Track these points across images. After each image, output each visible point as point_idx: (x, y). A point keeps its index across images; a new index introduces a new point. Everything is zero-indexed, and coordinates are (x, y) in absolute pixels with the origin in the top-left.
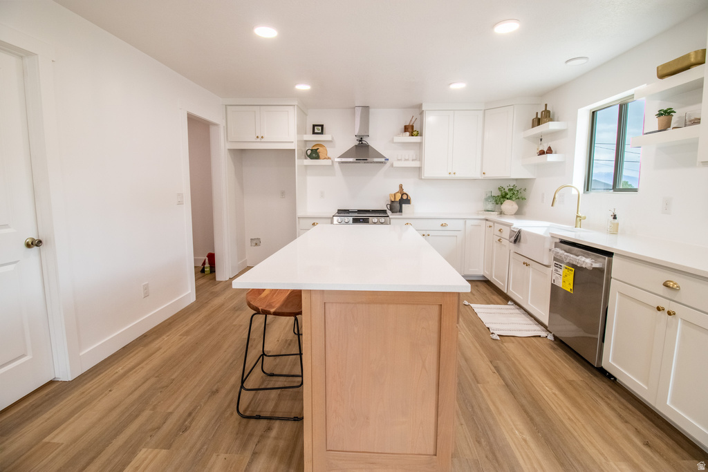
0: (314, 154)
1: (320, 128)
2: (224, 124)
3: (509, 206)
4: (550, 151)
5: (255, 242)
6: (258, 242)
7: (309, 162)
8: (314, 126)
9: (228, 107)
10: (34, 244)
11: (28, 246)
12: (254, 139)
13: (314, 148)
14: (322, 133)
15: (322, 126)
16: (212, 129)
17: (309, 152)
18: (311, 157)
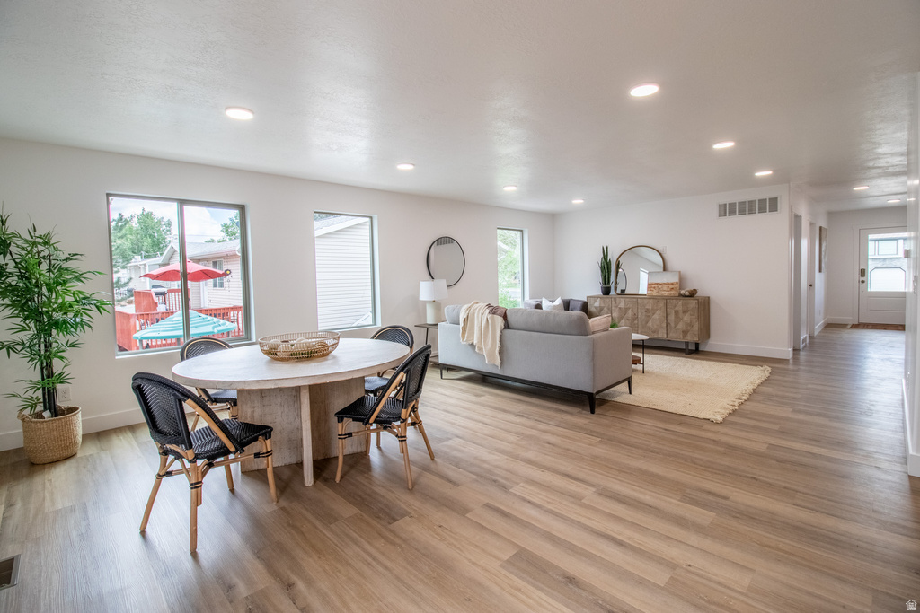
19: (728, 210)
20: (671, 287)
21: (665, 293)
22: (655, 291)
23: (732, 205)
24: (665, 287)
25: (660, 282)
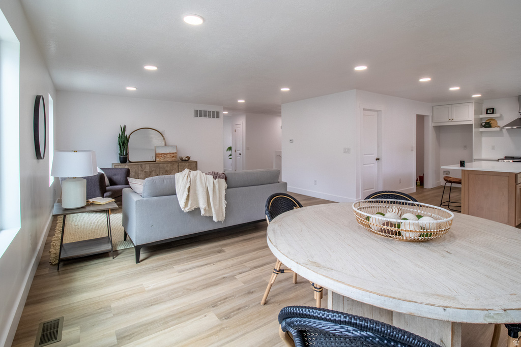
0: (488, 125)
1: (492, 110)
2: (432, 115)
5: (446, 173)
6: (448, 173)
7: (483, 129)
8: (487, 110)
9: (434, 107)
10: (378, 159)
11: (376, 160)
12: (447, 120)
13: (487, 122)
14: (493, 113)
15: (493, 109)
16: (425, 118)
17: (483, 124)
18: (485, 127)
19: (199, 114)
20: (173, 155)
21: (170, 160)
22: (162, 158)
23: (201, 111)
24: (169, 156)
25: (165, 152)
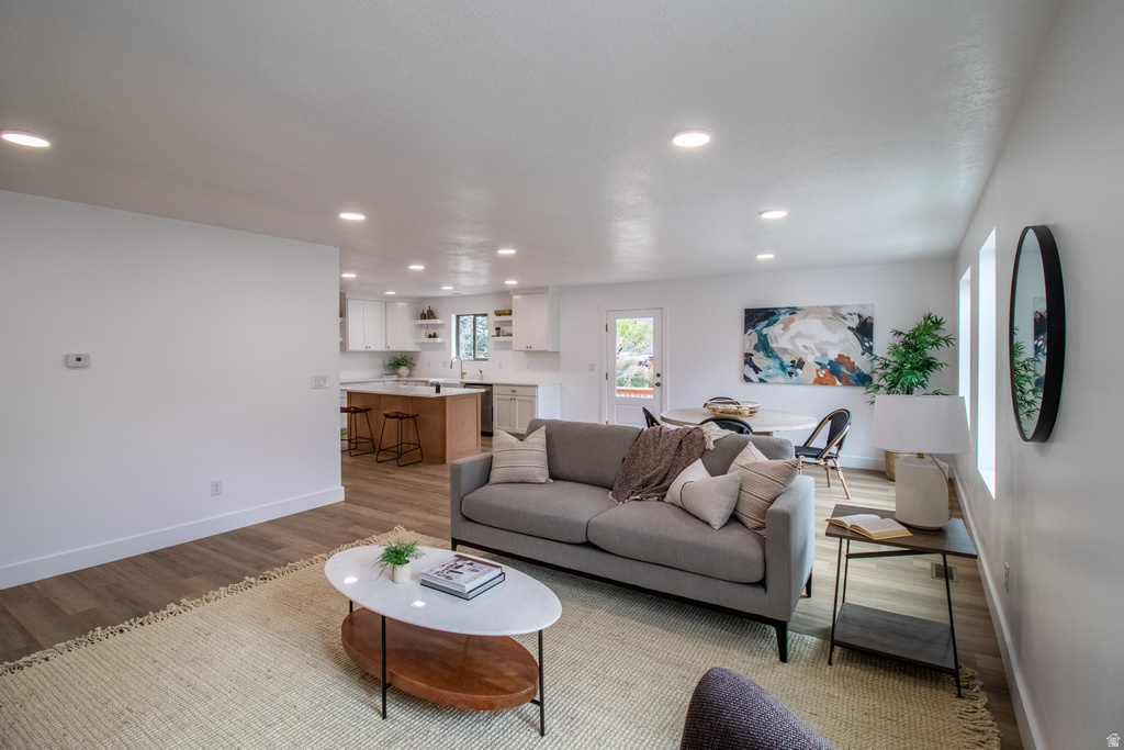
3: (403, 370)
4: (435, 336)
